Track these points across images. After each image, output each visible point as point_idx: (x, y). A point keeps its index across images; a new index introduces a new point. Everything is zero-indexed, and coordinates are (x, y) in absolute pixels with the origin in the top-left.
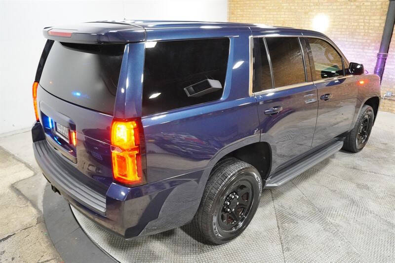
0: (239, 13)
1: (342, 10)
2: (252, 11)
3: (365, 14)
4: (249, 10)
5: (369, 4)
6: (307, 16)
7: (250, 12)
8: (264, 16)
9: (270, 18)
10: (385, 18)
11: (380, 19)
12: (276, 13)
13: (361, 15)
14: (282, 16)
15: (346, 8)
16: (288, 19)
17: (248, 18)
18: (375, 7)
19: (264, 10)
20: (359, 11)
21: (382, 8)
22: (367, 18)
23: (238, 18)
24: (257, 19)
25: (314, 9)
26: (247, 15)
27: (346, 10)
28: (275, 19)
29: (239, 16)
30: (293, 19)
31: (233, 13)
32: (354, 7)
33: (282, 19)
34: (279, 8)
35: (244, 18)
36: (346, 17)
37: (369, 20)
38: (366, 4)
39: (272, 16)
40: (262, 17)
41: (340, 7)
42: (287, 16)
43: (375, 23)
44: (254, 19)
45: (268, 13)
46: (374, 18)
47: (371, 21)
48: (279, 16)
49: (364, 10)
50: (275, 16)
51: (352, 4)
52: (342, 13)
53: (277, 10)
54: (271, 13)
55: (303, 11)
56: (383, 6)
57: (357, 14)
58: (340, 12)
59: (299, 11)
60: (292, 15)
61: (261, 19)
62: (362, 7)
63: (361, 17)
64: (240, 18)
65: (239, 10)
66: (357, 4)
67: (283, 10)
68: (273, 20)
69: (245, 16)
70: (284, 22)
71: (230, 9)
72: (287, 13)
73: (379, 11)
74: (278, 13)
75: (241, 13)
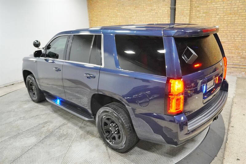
0: (95, 20)
1: (148, 15)
2: (102, 18)
3: (160, 17)
4: (101, 18)
5: (161, 11)
6: (131, 20)
7: (101, 19)
8: (109, 21)
9: (112, 21)
10: (170, 18)
11: (168, 19)
12: (114, 19)
13: (158, 18)
14: (118, 20)
15: (150, 14)
16: (121, 22)
17: (100, 22)
18: (164, 13)
19: (108, 17)
20: (157, 15)
21: (168, 13)
22: (162, 19)
23: (95, 23)
24: (105, 22)
25: (134, 15)
26: (100, 21)
27: (150, 15)
28: (115, 22)
29: (95, 21)
30: (124, 22)
31: (92, 20)
32: (154, 13)
33: (119, 22)
34: (116, 16)
35: (98, 23)
36: (151, 19)
37: (163, 20)
38: (160, 11)
39: (113, 20)
40: (108, 21)
41: (147, 14)
42: (121, 20)
43: (166, 21)
44: (104, 22)
45: (110, 19)
46: (165, 19)
47: (164, 21)
48: (117, 20)
49: (159, 15)
50: (115, 20)
51: (153, 11)
52: (148, 17)
53: (115, 17)
54: (112, 19)
55: (129, 17)
56: (169, 12)
57: (156, 17)
58: (148, 16)
59: (127, 16)
60: (123, 19)
61: (107, 22)
62: (159, 13)
63: (159, 19)
64: (96, 23)
65: (95, 18)
66: (155, 11)
67: (118, 17)
68: (114, 23)
69: (98, 21)
70: (119, 23)
71: (90, 18)
72: (120, 19)
73: (166, 15)
74: (116, 19)
75: (96, 20)
